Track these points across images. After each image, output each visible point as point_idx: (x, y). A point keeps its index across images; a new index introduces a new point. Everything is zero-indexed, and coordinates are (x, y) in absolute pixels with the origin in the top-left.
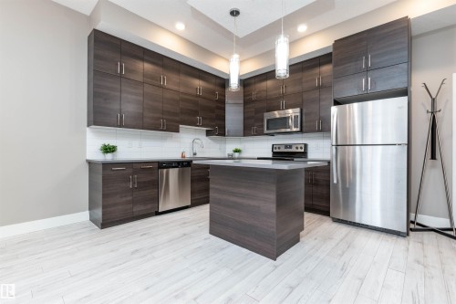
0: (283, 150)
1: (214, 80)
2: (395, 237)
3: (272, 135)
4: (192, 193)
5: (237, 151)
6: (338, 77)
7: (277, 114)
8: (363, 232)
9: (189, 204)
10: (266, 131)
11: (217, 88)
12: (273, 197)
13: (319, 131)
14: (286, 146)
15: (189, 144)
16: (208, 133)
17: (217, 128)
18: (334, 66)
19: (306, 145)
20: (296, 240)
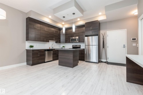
0: (75, 46)
1: (57, 29)
2: (96, 64)
3: (72, 43)
4: (53, 57)
5: (63, 47)
6: (86, 30)
7: (74, 38)
8: (90, 63)
9: (52, 60)
10: (71, 42)
11: (59, 31)
12: (72, 56)
13: (83, 42)
14: (76, 45)
15: (51, 45)
16: (56, 42)
17: (58, 41)
18: (85, 28)
19: (80, 45)
20: (77, 65)
